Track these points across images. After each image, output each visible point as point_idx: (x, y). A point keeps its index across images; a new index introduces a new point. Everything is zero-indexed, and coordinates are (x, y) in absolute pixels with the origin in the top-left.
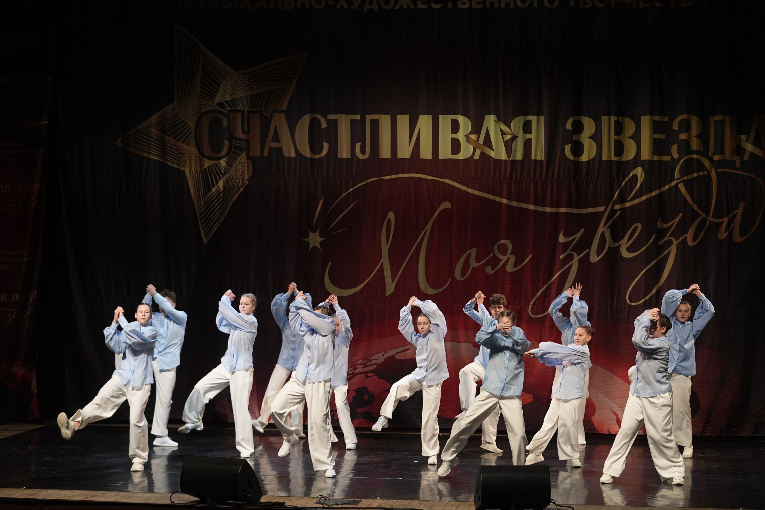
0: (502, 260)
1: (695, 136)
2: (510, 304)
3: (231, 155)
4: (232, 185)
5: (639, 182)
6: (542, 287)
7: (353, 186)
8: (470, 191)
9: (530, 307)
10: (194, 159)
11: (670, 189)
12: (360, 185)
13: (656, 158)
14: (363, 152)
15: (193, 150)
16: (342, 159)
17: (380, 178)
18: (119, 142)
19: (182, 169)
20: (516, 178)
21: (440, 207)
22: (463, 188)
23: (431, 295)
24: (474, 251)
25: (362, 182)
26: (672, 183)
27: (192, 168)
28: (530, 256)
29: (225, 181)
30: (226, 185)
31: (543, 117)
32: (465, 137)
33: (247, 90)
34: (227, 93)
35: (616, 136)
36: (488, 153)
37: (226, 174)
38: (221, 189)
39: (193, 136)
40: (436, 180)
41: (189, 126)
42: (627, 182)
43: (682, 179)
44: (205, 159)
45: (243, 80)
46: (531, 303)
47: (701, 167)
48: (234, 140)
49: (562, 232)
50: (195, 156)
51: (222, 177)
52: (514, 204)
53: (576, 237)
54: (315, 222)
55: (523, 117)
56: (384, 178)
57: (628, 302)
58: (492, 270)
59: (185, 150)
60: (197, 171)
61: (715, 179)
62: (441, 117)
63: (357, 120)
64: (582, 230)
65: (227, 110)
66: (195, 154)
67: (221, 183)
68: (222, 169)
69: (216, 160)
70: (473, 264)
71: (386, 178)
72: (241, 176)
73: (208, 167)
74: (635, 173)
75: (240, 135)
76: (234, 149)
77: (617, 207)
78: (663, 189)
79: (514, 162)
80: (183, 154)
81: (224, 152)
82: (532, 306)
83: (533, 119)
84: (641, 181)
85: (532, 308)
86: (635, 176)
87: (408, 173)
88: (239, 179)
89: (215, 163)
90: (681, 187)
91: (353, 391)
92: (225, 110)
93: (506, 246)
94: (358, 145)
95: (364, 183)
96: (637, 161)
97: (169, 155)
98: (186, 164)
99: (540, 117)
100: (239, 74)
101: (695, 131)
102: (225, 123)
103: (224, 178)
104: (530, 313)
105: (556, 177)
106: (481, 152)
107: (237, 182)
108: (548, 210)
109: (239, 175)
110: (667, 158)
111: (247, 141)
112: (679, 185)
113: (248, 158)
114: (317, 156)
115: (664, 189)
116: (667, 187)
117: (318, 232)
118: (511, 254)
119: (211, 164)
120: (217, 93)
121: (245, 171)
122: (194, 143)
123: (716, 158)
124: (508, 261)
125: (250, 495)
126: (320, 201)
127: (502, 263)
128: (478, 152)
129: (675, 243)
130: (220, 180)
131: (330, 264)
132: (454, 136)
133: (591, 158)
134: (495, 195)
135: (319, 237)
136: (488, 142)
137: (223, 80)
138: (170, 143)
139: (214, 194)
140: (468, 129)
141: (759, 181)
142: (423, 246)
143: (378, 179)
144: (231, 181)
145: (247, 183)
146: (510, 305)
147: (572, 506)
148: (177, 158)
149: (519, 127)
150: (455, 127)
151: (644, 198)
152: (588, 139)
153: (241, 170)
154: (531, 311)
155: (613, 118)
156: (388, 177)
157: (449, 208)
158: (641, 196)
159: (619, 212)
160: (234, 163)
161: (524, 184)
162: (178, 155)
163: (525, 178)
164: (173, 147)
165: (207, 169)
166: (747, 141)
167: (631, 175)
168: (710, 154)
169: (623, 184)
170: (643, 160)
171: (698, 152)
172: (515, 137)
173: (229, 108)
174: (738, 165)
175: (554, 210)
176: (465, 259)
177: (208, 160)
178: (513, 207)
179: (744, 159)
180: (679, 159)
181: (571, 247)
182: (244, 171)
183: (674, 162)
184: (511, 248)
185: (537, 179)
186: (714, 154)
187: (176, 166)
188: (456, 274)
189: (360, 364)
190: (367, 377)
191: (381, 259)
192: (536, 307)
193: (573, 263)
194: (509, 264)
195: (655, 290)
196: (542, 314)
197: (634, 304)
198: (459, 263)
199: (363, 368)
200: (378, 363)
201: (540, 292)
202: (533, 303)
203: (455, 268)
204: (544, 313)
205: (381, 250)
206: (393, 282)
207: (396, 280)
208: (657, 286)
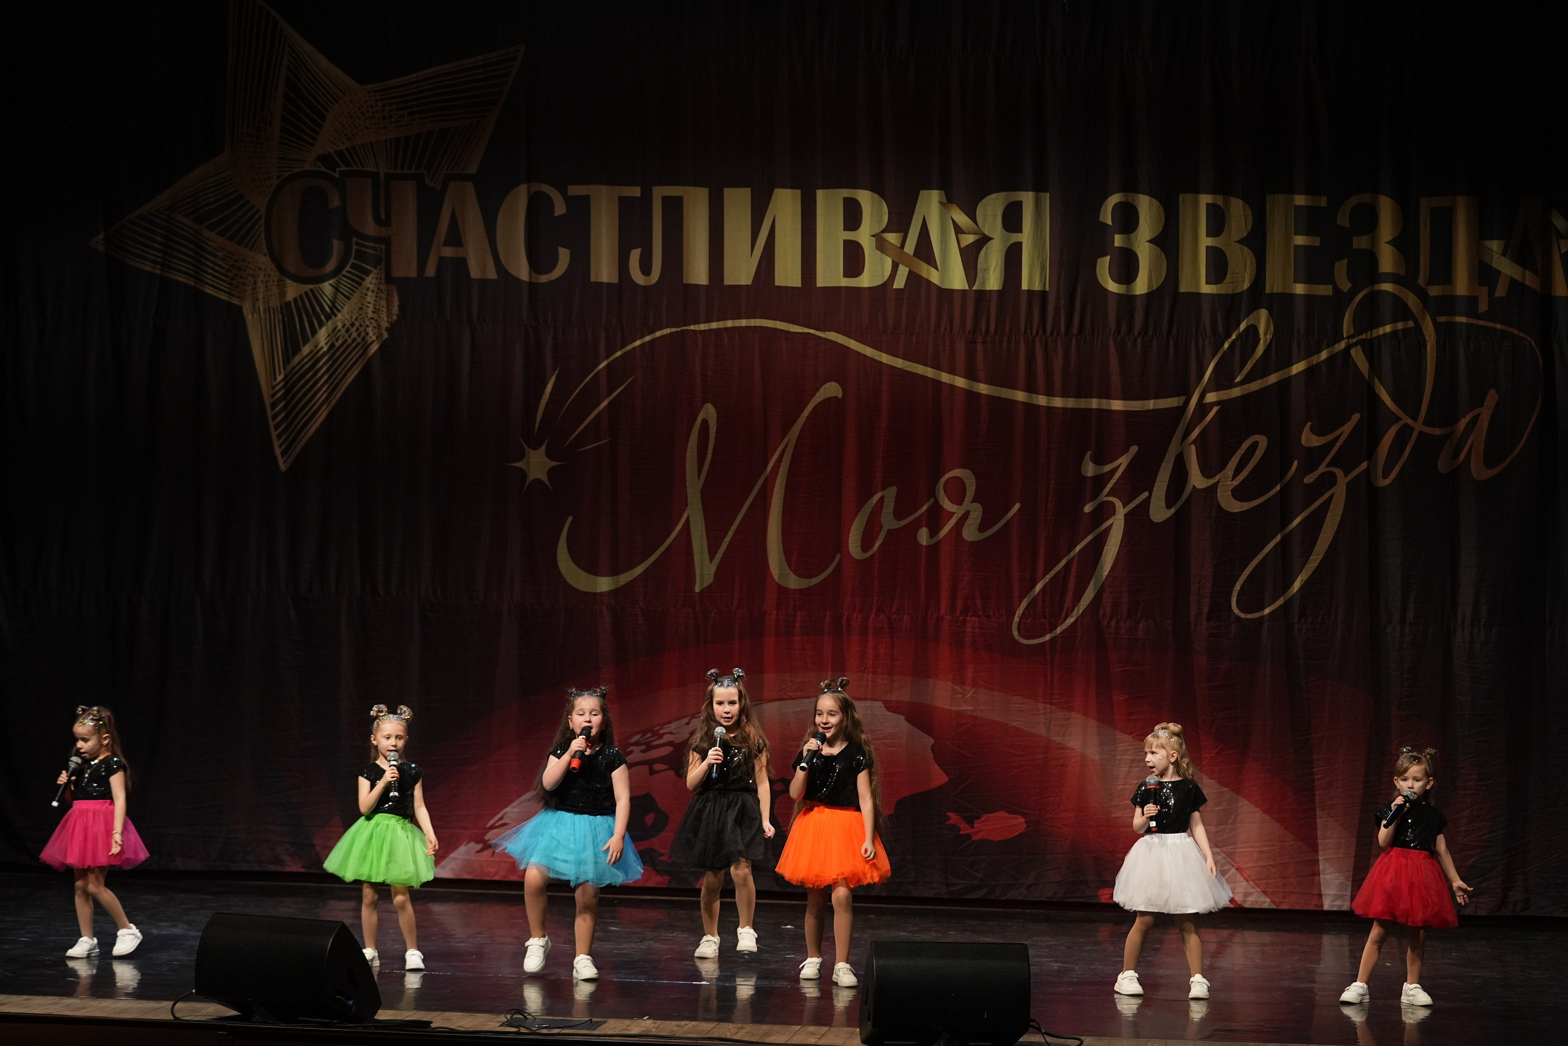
0: (953, 514)
1: (1387, 243)
2: (970, 614)
3: (348, 272)
4: (350, 341)
5: (1262, 341)
6: (1043, 577)
7: (623, 345)
8: (885, 358)
9: (1016, 619)
10: (262, 281)
11: (1331, 359)
12: (638, 343)
13: (1300, 289)
14: (646, 269)
15: (263, 260)
16: (600, 284)
17: (684, 328)
18: (98, 242)
19: (236, 301)
20: (987, 332)
21: (818, 394)
22: (869, 351)
23: (795, 590)
24: (891, 492)
25: (643, 336)
26: (1336, 346)
27: (258, 300)
28: (1017, 506)
29: (330, 329)
30: (334, 339)
31: (1048, 194)
32: (874, 238)
33: (385, 128)
34: (340, 135)
35: (1209, 239)
36: (925, 275)
37: (336, 316)
38: (322, 348)
39: (262, 228)
40: (809, 333)
41: (253, 206)
42: (1233, 342)
43: (1360, 337)
44: (288, 281)
45: (376, 105)
46: (1017, 613)
47: (1401, 311)
48: (354, 239)
49: (1089, 453)
50: (265, 275)
51: (325, 321)
52: (983, 388)
53: (1120, 465)
54: (537, 425)
55: (1002, 195)
56: (692, 327)
57: (1236, 611)
58: (931, 536)
59: (244, 260)
60: (269, 308)
61: (1432, 338)
62: (820, 193)
63: (632, 199)
64: (1134, 449)
65: (340, 171)
66: (265, 270)
67: (323, 335)
68: (327, 303)
69: (313, 283)
70: (889, 522)
71: (697, 329)
72: (372, 321)
73: (295, 300)
74: (1251, 323)
75: (371, 228)
76: (355, 259)
77: (1211, 397)
78: (1315, 360)
79: (982, 295)
80: (239, 269)
81: (330, 266)
82: (1021, 619)
83: (1027, 199)
84: (1265, 341)
85: (1019, 623)
86: (1253, 330)
87: (747, 317)
88: (368, 326)
89: (311, 290)
90: (1357, 354)
92: (335, 172)
93: (963, 484)
94: (635, 255)
95: (647, 338)
96: (1257, 296)
97: (210, 271)
98: (246, 291)
99: (1042, 194)
100: (369, 92)
101: (1386, 230)
102: (335, 202)
103: (330, 323)
104: (1015, 633)
105: (1075, 330)
106: (910, 270)
107: (363, 334)
108: (1058, 402)
109: (366, 319)
110: (1324, 290)
111: (387, 241)
112: (1353, 351)
113: (389, 279)
114: (544, 278)
115: (1319, 357)
116: (1324, 355)
117: (544, 447)
118: (973, 502)
119: (302, 292)
120: (317, 133)
121: (381, 309)
122: (264, 245)
123: (1434, 291)
124: (966, 516)
125: (351, 1003)
126: (550, 378)
127: (953, 521)
128: (903, 272)
129: (1342, 481)
130: (320, 327)
131: (570, 519)
132: (850, 235)
133: (1155, 288)
134: (937, 367)
135: (546, 459)
136: (924, 251)
137: (333, 104)
138: (212, 244)
139: (306, 360)
140: (880, 221)
141: (1531, 344)
142: (779, 481)
143: (679, 329)
144: (347, 330)
145: (386, 336)
146: (971, 616)
147: (1079, 1037)
148: (225, 279)
149: (995, 216)
150: (852, 217)
151: (1273, 379)
152: (1148, 243)
153: (371, 306)
154: (1019, 630)
155: (1205, 199)
156: (703, 327)
157: (836, 397)
158: (1266, 373)
159: (1215, 409)
160: (354, 292)
161: (1005, 344)
162: (228, 270)
163: (1007, 331)
164: (218, 253)
165: (292, 301)
166: (1504, 254)
167: (1243, 326)
168: (1421, 282)
169: (1226, 346)
170: (1272, 294)
171: (1395, 278)
172: (984, 240)
173: (344, 168)
174: (1483, 306)
175: (1071, 403)
176: (872, 513)
177: (294, 284)
178: (979, 395)
179: (1498, 294)
180: (1353, 292)
181: (1109, 486)
182: (379, 309)
183: (1340, 300)
184: (974, 487)
185: (1034, 333)
186: (1431, 282)
187: (223, 297)
188: (850, 545)
189: (637, 744)
190: (652, 772)
191: (685, 509)
192: (1029, 620)
193: (1112, 523)
194: (968, 522)
195: (1297, 585)
196: (1043, 635)
197: (1250, 616)
198: (857, 519)
199: (643, 751)
200: (676, 742)
201: (1039, 587)
202: (1021, 612)
203: (849, 530)
204: (1049, 635)
205: (686, 489)
206: (711, 559)
207: (719, 556)
208: (1301, 577)
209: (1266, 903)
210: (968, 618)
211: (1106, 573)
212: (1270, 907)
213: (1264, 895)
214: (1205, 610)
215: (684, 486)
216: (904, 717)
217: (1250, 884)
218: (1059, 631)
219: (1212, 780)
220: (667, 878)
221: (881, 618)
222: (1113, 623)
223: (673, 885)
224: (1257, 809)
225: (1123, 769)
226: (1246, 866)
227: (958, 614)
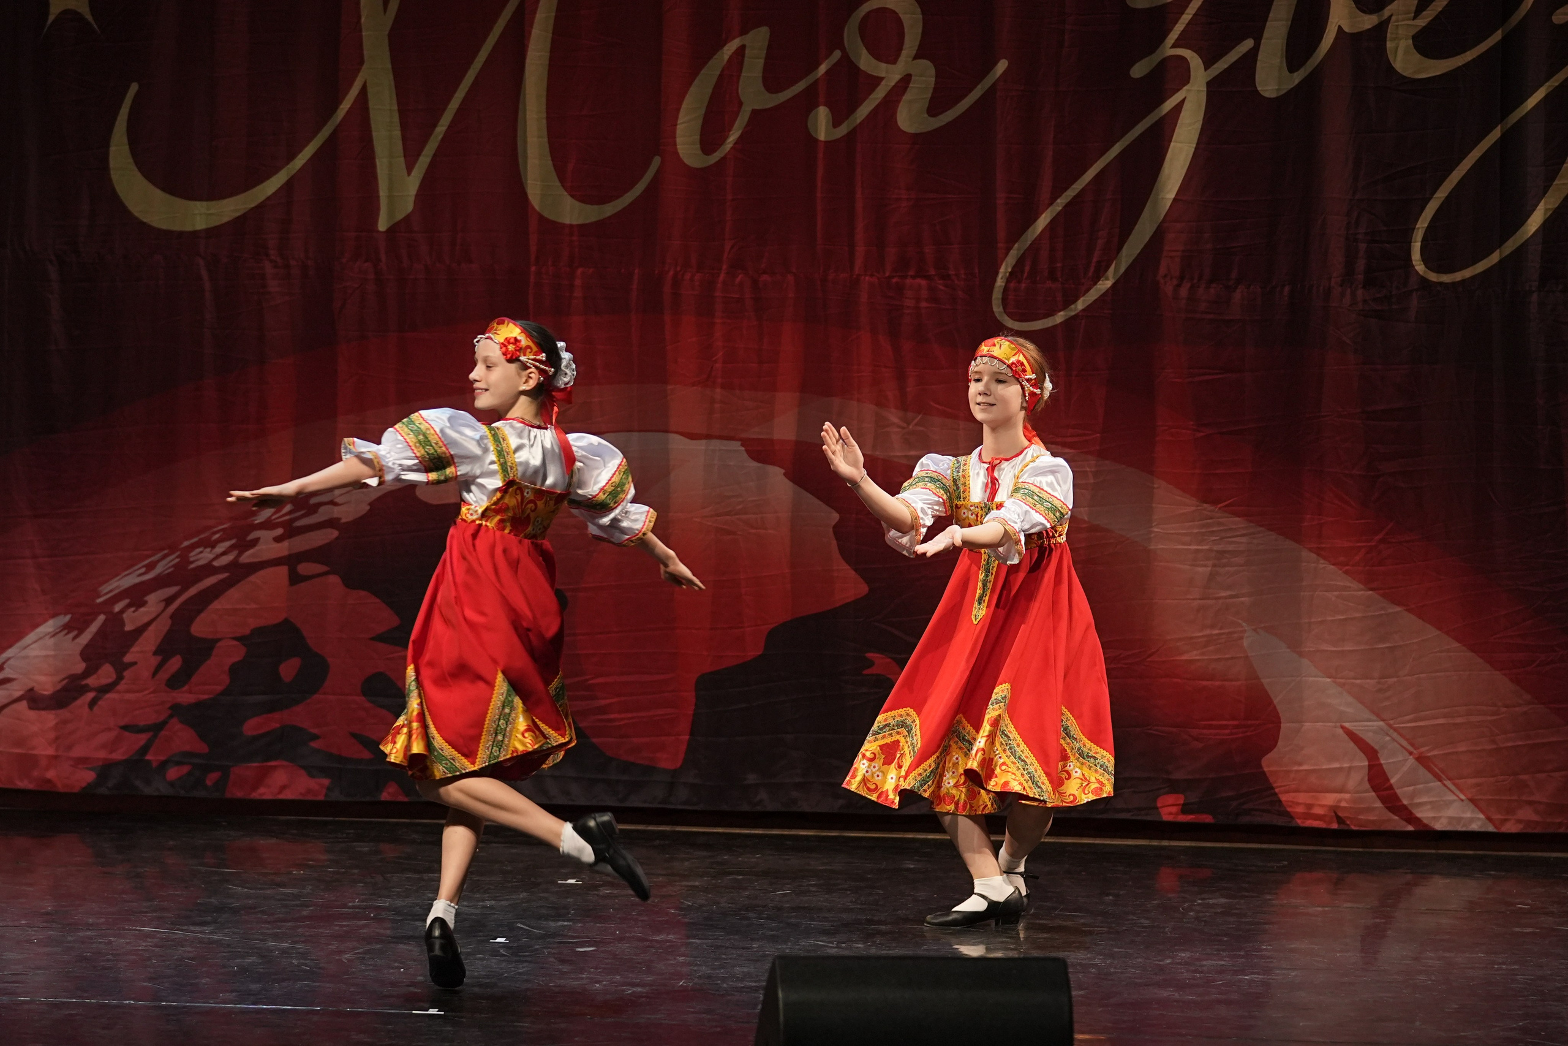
0: (877, 81)
2: (911, 273)
6: (1052, 202)
9: (999, 283)
23: (571, 226)
24: (757, 41)
28: (1002, 66)
46: (1002, 270)
57: (1420, 267)
58: (836, 123)
70: (754, 95)
82: (1008, 281)
85: (1006, 290)
91: (235, 643)
93: (899, 22)
104: (998, 310)
118: (916, 57)
124: (903, 83)
127: (879, 94)
131: (134, 88)
142: (540, 16)
146: (913, 277)
154: (1004, 300)
176: (721, 76)
181: (1179, 28)
184: (919, 30)
188: (679, 140)
189: (267, 525)
190: (295, 579)
191: (359, 70)
192: (1023, 285)
193: (1183, 100)
194: (907, 97)
195: (1535, 222)
196: (1051, 313)
197: (1446, 278)
198: (693, 89)
199: (278, 539)
200: (343, 520)
201: (1042, 222)
202: (1010, 270)
203: (678, 110)
204: (1062, 313)
205: (360, 31)
206: (409, 170)
207: (424, 161)
208: (1545, 204)
209: (1475, 821)
210: (908, 281)
211: (1171, 195)
212: (1483, 830)
213: (1472, 806)
214: (1361, 264)
215: (357, 27)
216: (783, 471)
217: (1445, 785)
218: (1080, 305)
219: (1371, 592)
220: (326, 782)
221: (738, 280)
222: (1184, 292)
223: (337, 796)
224: (1456, 645)
225: (1200, 569)
226: (1435, 752)
227: (887, 274)
